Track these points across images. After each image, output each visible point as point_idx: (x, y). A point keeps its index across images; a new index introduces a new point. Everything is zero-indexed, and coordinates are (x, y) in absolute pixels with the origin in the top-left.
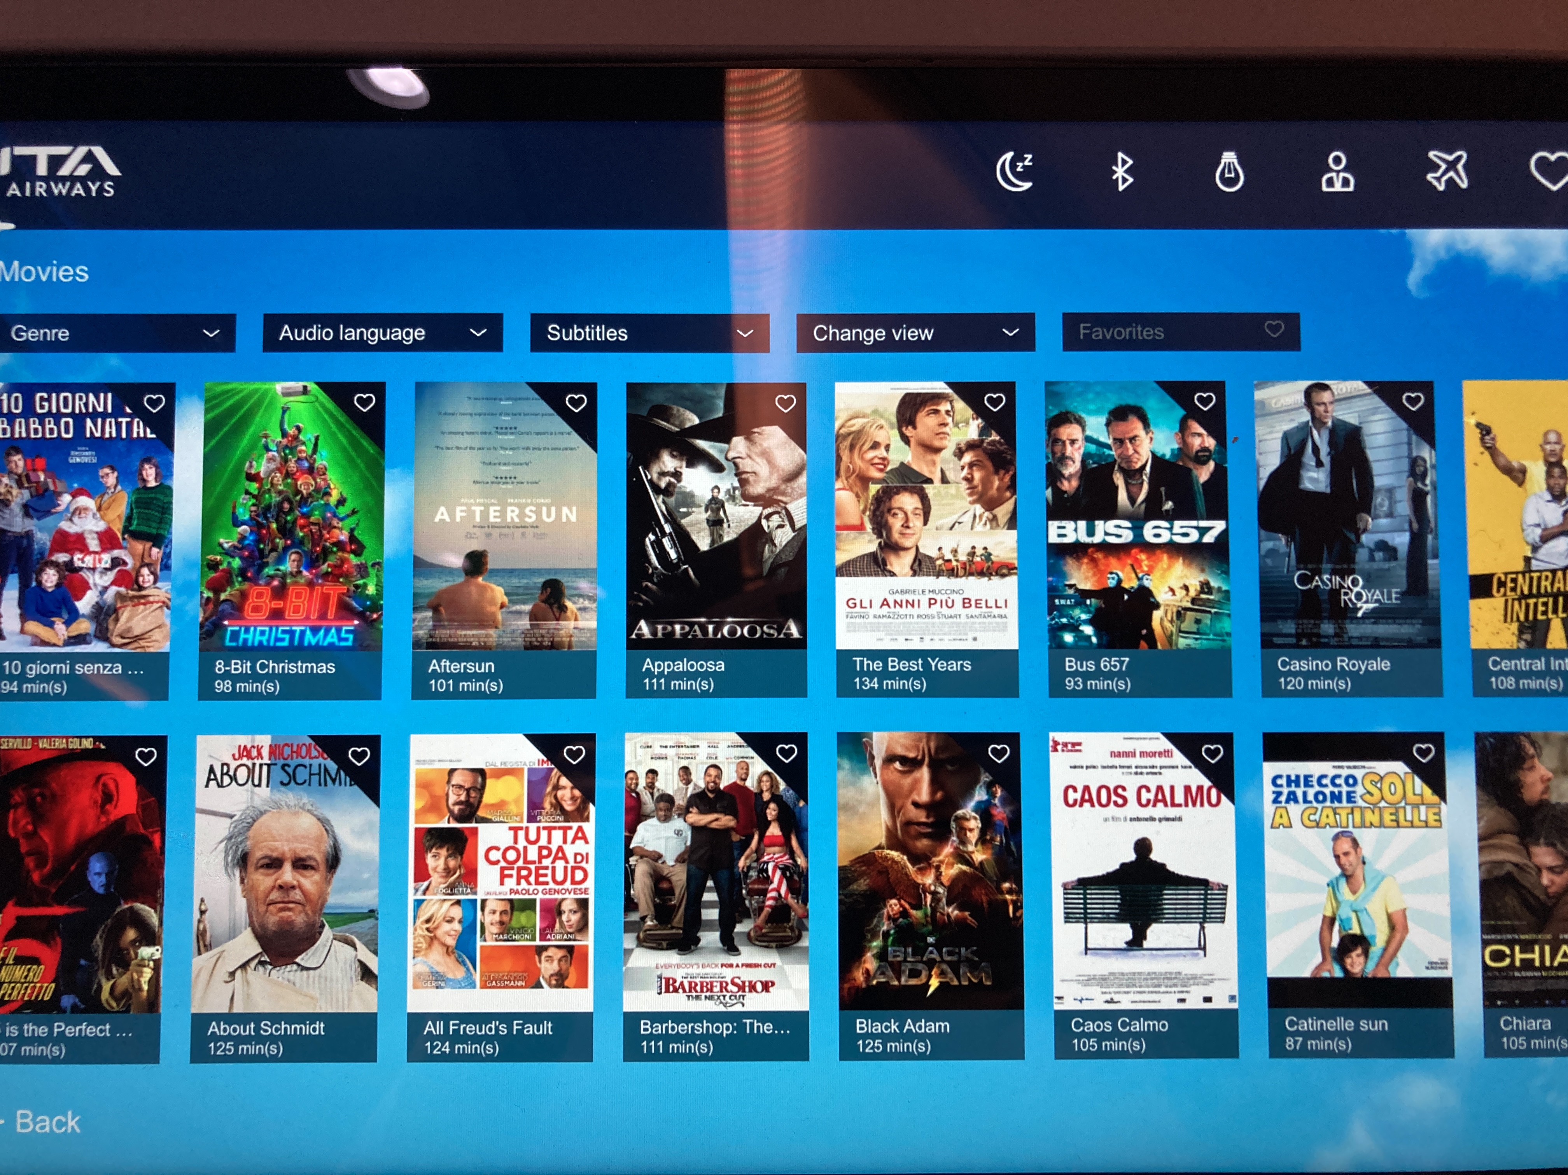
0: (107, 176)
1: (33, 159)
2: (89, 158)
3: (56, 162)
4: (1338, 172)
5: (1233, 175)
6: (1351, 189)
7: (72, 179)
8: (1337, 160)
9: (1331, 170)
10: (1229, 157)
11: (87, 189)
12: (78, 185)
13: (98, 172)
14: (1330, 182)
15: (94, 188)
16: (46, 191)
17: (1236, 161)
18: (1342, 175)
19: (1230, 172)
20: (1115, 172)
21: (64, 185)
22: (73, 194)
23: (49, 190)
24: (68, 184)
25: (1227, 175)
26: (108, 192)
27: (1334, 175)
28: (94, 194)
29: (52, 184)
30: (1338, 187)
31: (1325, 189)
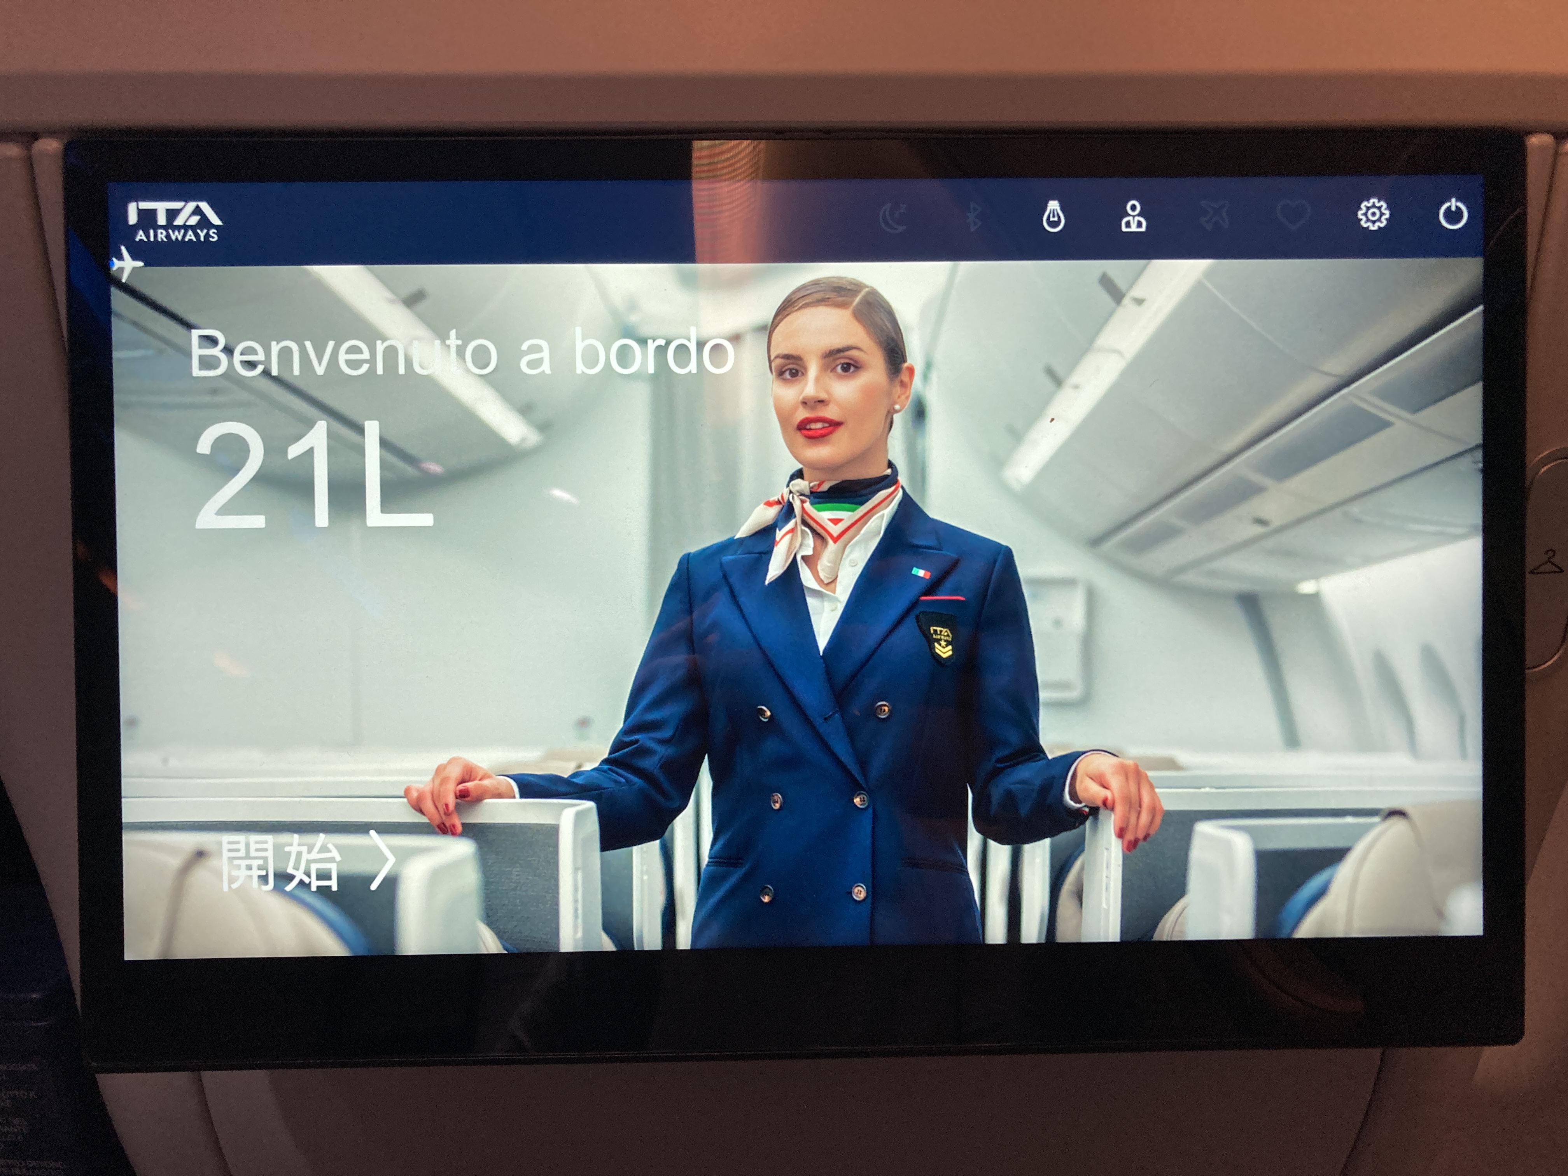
0: (210, 225)
1: (154, 212)
2: (198, 211)
3: (172, 214)
4: (1134, 216)
5: (1056, 219)
6: (1143, 229)
7: (186, 227)
8: (1133, 208)
9: (1129, 215)
10: (1054, 205)
11: (197, 235)
12: (190, 232)
13: (205, 223)
14: (1128, 224)
15: (202, 235)
16: (166, 237)
17: (1058, 208)
18: (1137, 218)
19: (1054, 216)
20: (968, 217)
21: (179, 232)
22: (186, 239)
23: (168, 236)
24: (182, 231)
25: (1052, 219)
26: (213, 237)
27: (1130, 218)
28: (202, 239)
29: (170, 231)
30: (1134, 228)
31: (1124, 229)
